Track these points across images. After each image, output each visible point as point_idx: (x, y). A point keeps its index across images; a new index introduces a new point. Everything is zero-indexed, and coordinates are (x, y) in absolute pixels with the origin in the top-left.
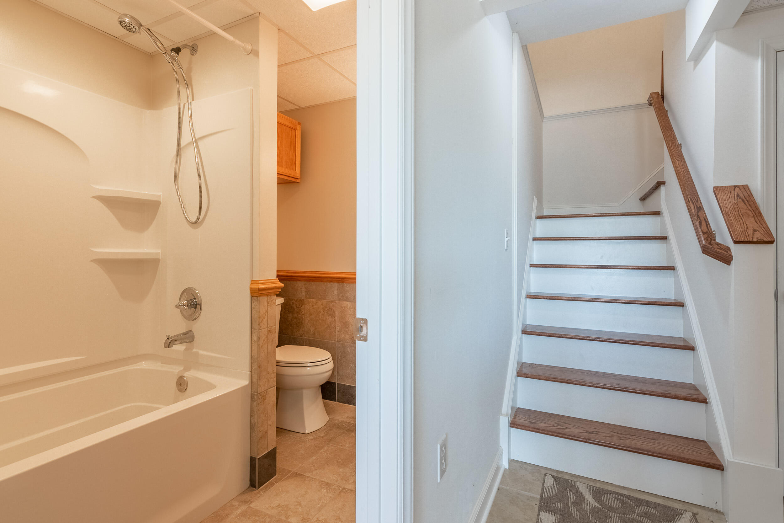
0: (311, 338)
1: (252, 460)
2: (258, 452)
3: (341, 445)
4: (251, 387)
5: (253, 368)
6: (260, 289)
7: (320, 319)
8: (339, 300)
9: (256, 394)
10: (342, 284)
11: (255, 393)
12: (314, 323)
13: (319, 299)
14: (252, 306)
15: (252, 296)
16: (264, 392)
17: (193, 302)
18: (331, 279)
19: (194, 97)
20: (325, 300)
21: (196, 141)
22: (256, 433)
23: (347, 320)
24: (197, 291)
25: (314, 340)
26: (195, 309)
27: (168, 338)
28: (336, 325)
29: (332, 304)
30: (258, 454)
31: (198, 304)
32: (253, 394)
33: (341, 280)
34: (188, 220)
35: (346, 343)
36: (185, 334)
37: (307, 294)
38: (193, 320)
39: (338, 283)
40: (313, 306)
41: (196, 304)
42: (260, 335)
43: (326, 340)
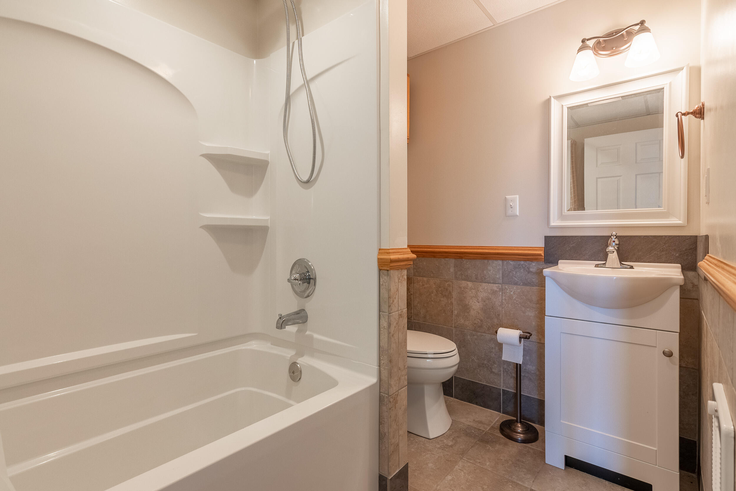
0: (421, 322)
1: (382, 479)
2: (389, 471)
3: (480, 463)
4: (380, 386)
5: (382, 362)
6: (392, 260)
7: (432, 301)
8: (457, 278)
9: (387, 396)
10: (460, 260)
11: (385, 394)
12: (425, 305)
13: (431, 277)
14: (380, 282)
15: (380, 270)
16: (395, 394)
17: (305, 275)
18: (447, 254)
19: (304, 30)
20: (439, 278)
21: (307, 83)
22: (387, 446)
23: (467, 303)
24: (310, 262)
25: (425, 324)
26: (308, 285)
27: (280, 318)
28: (452, 308)
29: (448, 283)
30: (389, 474)
31: (312, 279)
32: (382, 395)
33: (459, 255)
34: (299, 180)
35: (465, 331)
36: (297, 313)
37: (416, 272)
38: (306, 297)
39: (455, 259)
40: (423, 285)
41: (310, 279)
42: (390, 320)
43: (440, 326)
